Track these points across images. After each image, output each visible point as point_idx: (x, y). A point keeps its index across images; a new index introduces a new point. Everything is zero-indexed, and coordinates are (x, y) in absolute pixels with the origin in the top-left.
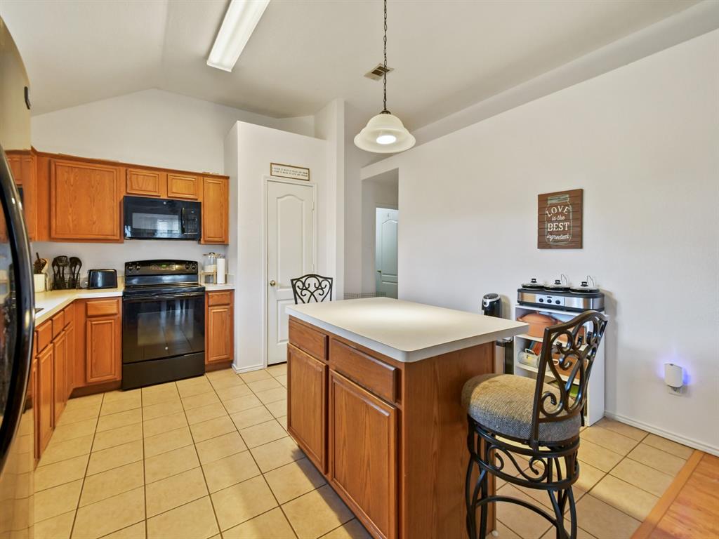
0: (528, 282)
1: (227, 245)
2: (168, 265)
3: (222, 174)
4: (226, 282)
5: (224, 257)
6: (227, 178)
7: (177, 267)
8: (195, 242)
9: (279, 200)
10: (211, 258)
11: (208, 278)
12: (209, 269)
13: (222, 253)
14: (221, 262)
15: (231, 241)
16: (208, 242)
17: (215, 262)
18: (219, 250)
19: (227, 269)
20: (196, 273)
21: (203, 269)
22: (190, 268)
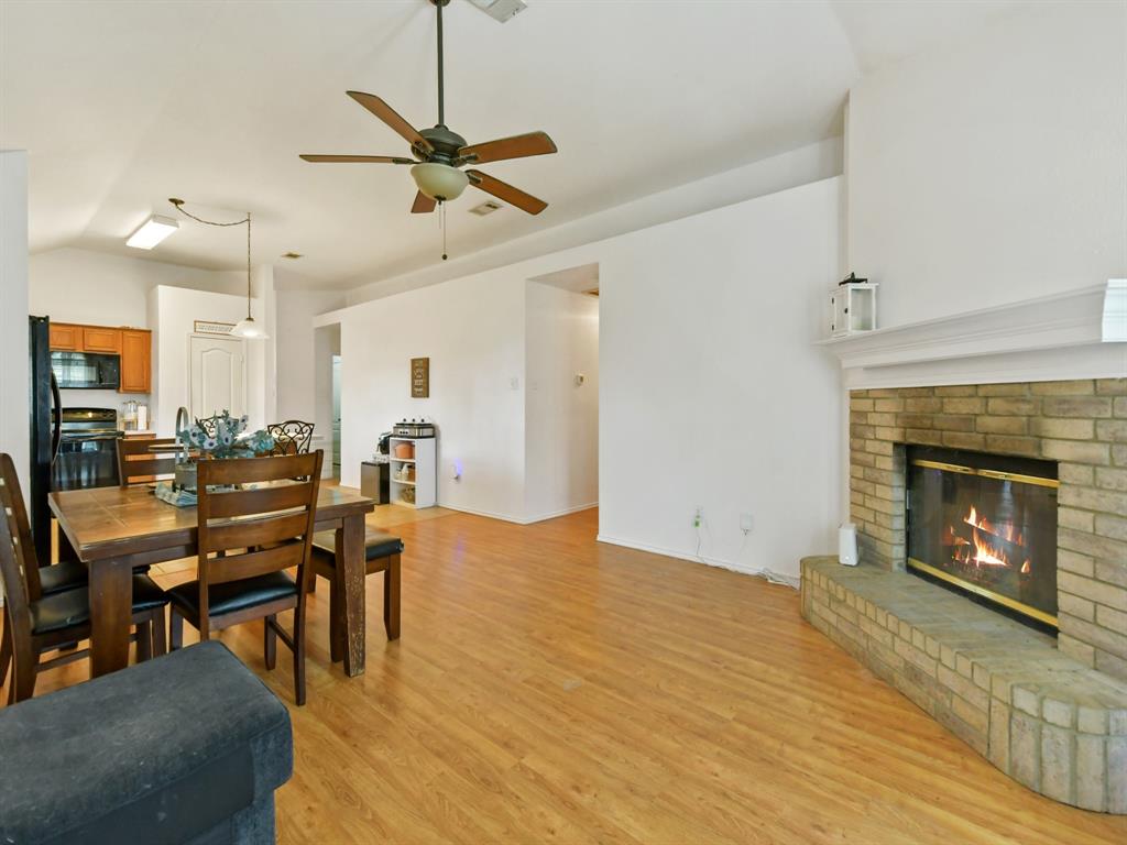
0: (401, 421)
1: (149, 393)
2: (83, 413)
3: (144, 328)
4: (148, 428)
5: (146, 405)
6: (150, 332)
7: (90, 415)
8: (114, 391)
9: (204, 354)
10: (132, 407)
11: (128, 424)
12: (130, 417)
13: (145, 401)
14: (142, 410)
15: (152, 391)
16: (127, 391)
17: (136, 411)
18: (139, 398)
19: (148, 416)
20: (115, 421)
21: (122, 416)
22: (106, 416)
